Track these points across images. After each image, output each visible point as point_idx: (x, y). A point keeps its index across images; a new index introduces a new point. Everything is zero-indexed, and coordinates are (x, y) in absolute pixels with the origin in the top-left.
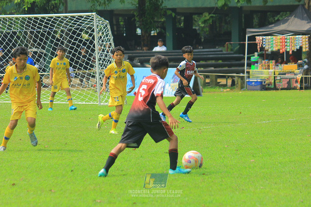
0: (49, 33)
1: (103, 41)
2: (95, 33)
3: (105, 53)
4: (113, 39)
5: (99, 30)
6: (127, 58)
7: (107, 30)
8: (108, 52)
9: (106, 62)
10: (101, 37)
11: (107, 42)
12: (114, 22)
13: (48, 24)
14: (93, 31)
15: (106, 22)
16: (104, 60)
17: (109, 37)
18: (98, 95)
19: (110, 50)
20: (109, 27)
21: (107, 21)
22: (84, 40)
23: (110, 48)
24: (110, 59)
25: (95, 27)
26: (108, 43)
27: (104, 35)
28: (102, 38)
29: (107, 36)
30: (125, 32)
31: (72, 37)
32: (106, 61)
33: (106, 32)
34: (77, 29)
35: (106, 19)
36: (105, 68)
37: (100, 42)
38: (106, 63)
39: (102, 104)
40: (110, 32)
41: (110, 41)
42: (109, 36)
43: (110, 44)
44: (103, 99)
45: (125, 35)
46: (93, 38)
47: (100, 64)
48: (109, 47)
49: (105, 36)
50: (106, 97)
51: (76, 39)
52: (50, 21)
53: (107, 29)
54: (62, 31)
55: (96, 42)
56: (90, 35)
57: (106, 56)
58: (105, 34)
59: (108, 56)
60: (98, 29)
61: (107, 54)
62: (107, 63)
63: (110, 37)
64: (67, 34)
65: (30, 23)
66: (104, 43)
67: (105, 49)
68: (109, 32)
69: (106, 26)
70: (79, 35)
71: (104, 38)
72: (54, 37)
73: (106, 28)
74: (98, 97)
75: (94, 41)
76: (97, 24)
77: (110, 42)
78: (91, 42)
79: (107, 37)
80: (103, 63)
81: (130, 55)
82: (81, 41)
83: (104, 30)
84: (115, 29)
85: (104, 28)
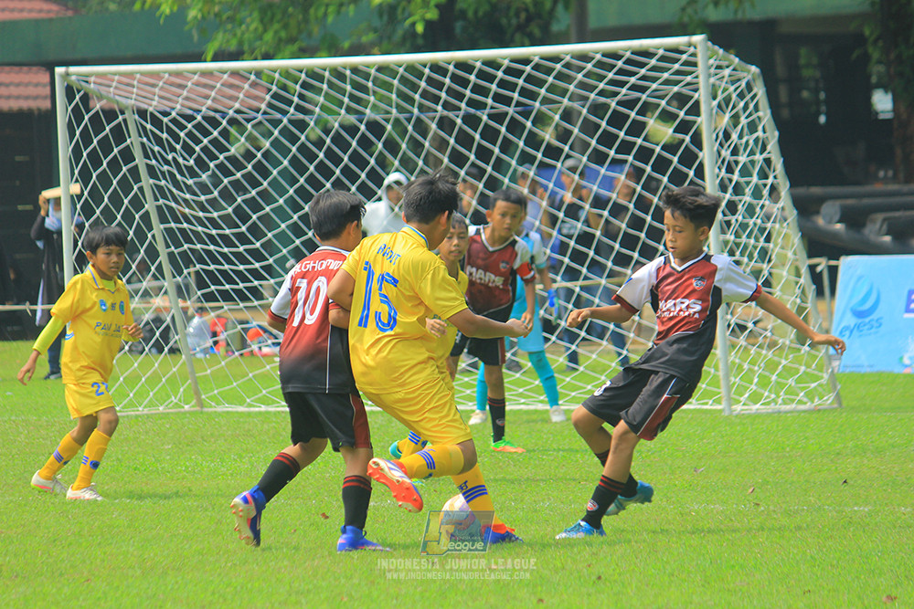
0: (515, 127)
1: (735, 152)
2: (702, 121)
3: (748, 198)
4: (781, 142)
5: (719, 106)
6: (837, 217)
7: (751, 106)
8: (757, 194)
9: (749, 236)
10: (727, 136)
11: (752, 153)
12: (781, 70)
13: (512, 87)
14: (695, 110)
15: (749, 71)
16: (744, 226)
17: (760, 133)
18: (721, 374)
19: (768, 187)
20: (760, 90)
21: (754, 69)
22: (658, 149)
23: (767, 178)
24: (769, 225)
25: (702, 95)
26: (759, 158)
27: (740, 127)
28: (734, 136)
29: (752, 127)
30: (823, 108)
31: (607, 139)
32: (751, 232)
33: (750, 115)
34: (630, 104)
35: (747, 59)
36: (745, 260)
37: (726, 153)
38: (752, 241)
39: (738, 408)
40: (765, 114)
41: (764, 149)
42: (760, 128)
43: (768, 161)
44: (740, 392)
45: (822, 119)
46: (697, 140)
47: (726, 243)
48: (763, 175)
49: (746, 130)
50: (756, 380)
51: (626, 148)
52: (518, 73)
53: (753, 98)
54: (568, 116)
55: (706, 155)
56: (684, 127)
57: (750, 210)
58: (743, 121)
59: (758, 209)
60: (715, 103)
61: (755, 202)
62: (757, 240)
63: (764, 131)
64: (589, 128)
65: (440, 86)
66: (742, 159)
67: (748, 183)
68: (760, 114)
69: (749, 87)
70: (637, 128)
71: (740, 137)
72: (533, 141)
73: (748, 97)
74: (722, 383)
75: (701, 150)
76: (712, 80)
77: (765, 155)
78: (689, 158)
79: (755, 135)
80: (738, 240)
81: (850, 202)
82: (644, 154)
83: (742, 104)
84: (783, 95)
85: (741, 96)
